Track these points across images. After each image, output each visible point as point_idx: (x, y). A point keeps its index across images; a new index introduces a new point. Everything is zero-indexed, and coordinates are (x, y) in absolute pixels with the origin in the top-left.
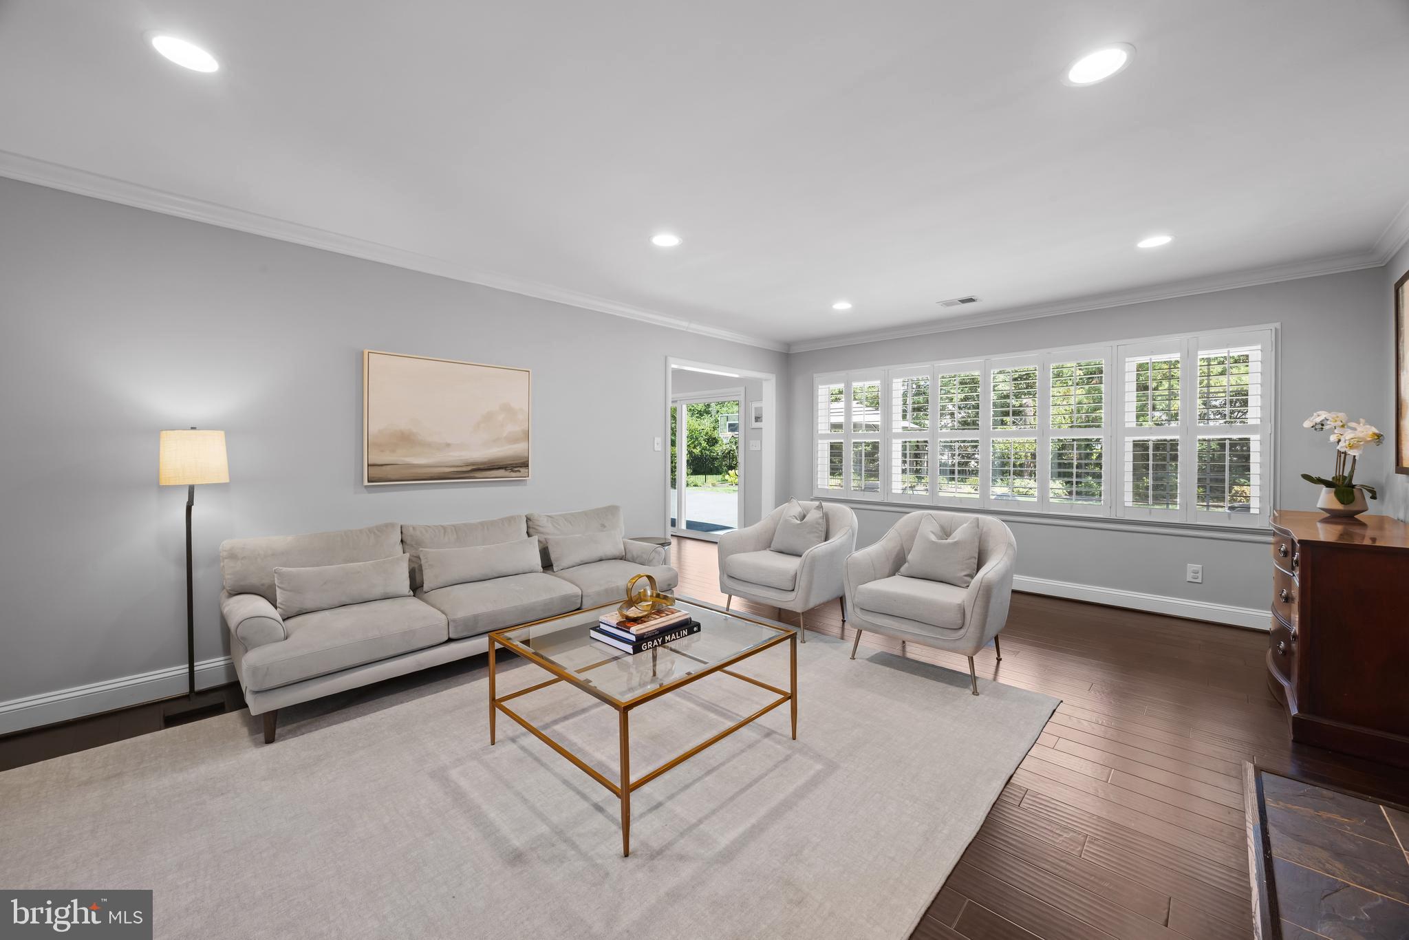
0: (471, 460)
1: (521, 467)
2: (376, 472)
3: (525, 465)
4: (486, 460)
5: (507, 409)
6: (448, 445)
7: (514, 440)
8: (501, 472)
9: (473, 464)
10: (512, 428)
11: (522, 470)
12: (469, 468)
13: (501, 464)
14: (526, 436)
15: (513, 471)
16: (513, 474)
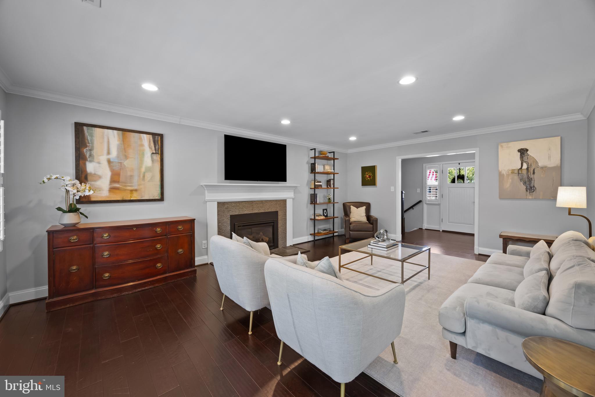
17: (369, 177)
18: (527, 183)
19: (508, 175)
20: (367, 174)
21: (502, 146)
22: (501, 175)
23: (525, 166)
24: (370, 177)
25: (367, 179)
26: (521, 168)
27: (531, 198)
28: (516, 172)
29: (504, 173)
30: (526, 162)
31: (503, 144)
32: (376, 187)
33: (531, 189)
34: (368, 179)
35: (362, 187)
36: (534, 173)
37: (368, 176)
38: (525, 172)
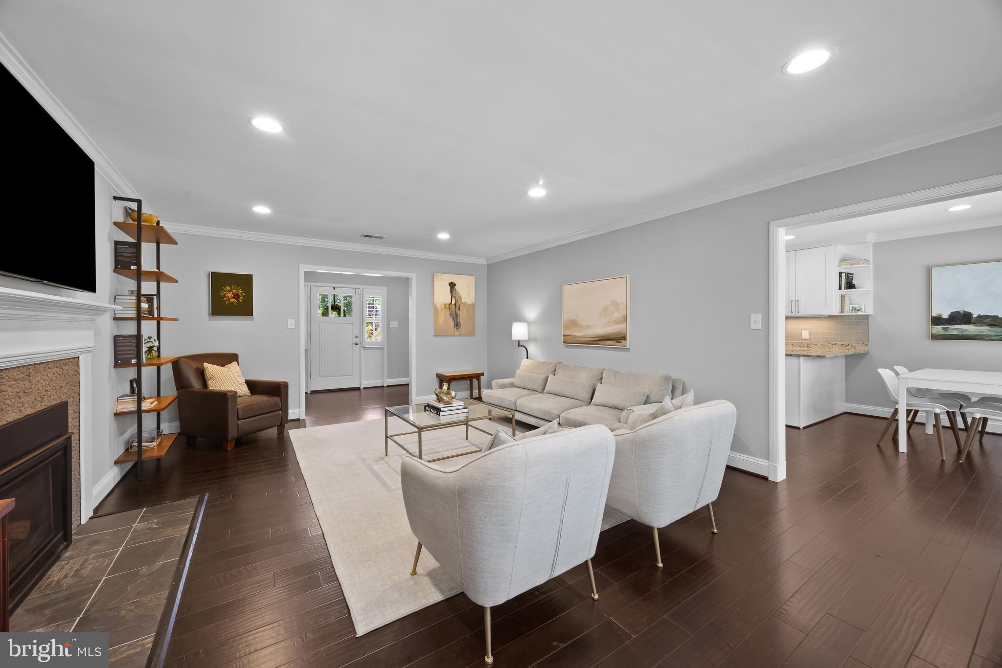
0: (598, 335)
1: (622, 339)
2: (568, 339)
3: (624, 338)
4: (603, 335)
5: (615, 304)
6: (589, 326)
7: (618, 322)
8: (611, 342)
9: (598, 337)
10: (617, 315)
11: (622, 341)
12: (597, 339)
13: (611, 337)
14: (625, 319)
15: (617, 342)
16: (618, 344)
17: (234, 298)
18: (455, 319)
19: (442, 310)
20: (229, 291)
21: (437, 276)
22: (436, 309)
23: (453, 302)
24: (236, 296)
25: (227, 302)
26: (451, 303)
27: (457, 334)
28: (447, 306)
29: (439, 306)
30: (454, 297)
31: (439, 275)
32: (253, 320)
33: (457, 325)
34: (233, 302)
35: (209, 320)
36: (459, 309)
37: (230, 295)
38: (453, 307)
